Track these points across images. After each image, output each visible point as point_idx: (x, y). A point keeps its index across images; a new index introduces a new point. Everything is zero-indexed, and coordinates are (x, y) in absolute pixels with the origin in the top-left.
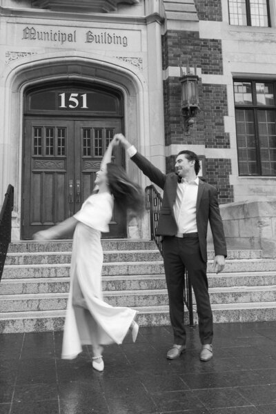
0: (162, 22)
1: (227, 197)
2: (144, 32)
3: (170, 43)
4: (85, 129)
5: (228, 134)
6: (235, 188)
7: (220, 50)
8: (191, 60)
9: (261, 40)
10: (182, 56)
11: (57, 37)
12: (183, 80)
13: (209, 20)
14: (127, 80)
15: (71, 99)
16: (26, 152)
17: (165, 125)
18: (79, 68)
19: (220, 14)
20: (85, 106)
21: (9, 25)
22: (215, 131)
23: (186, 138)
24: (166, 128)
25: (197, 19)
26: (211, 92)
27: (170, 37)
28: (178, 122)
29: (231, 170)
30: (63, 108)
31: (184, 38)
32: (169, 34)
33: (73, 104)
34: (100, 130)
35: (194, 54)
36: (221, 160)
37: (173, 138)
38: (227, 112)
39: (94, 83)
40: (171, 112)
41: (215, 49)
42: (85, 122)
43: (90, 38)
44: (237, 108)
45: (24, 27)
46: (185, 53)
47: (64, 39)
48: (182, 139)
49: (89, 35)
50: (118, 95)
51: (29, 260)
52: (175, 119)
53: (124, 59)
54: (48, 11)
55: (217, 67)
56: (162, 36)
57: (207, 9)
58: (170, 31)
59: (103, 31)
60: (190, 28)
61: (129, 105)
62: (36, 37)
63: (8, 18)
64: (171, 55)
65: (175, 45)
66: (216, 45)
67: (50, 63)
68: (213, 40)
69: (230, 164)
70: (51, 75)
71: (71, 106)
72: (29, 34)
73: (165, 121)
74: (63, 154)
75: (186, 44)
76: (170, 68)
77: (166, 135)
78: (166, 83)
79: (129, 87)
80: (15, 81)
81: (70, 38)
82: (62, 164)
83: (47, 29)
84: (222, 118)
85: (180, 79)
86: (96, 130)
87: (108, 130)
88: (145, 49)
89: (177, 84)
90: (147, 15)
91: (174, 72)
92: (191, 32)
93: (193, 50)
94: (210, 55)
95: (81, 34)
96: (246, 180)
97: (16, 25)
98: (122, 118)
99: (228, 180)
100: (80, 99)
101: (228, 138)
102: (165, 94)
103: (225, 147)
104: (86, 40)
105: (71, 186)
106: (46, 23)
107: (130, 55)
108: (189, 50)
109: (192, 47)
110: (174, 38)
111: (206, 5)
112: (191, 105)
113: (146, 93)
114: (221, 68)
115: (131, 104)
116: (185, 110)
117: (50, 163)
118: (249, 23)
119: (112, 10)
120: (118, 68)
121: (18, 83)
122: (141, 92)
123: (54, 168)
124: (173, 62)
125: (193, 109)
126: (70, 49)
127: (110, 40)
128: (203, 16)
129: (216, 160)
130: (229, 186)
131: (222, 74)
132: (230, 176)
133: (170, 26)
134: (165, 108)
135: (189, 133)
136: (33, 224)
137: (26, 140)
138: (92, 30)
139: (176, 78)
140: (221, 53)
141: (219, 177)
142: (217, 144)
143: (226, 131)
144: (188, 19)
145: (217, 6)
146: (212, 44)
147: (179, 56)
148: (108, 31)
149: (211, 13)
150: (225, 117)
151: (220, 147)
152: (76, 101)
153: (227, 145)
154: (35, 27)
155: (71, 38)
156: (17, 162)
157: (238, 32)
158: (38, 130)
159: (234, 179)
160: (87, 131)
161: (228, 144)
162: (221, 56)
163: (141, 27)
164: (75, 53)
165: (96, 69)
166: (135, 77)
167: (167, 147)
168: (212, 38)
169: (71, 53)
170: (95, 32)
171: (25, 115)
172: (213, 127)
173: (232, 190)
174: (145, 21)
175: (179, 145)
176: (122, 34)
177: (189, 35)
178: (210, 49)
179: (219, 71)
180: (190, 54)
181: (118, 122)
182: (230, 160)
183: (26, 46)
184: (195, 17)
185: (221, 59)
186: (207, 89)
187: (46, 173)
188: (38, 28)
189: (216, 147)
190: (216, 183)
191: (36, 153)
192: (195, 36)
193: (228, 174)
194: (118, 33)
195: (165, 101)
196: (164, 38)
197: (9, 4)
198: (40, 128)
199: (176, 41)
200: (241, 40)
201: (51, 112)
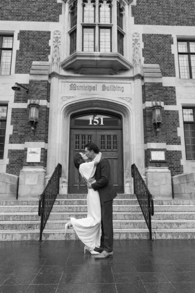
0: (142, 78)
1: (179, 171)
2: (133, 84)
3: (146, 89)
5: (180, 137)
6: (184, 167)
7: (175, 92)
8: (158, 97)
10: (153, 96)
11: (87, 89)
12: (153, 108)
13: (168, 76)
14: (124, 109)
15: (95, 120)
16: (71, 148)
17: (144, 133)
18: (99, 104)
19: (175, 73)
20: (102, 123)
21: (63, 83)
22: (173, 136)
23: (155, 139)
24: (145, 134)
25: (161, 76)
26: (170, 114)
27: (147, 86)
28: (151, 131)
29: (181, 157)
30: (91, 125)
31: (154, 86)
32: (146, 84)
33: (96, 122)
34: (110, 136)
35: (160, 94)
36: (176, 151)
37: (149, 139)
38: (179, 125)
39: (107, 111)
40: (147, 126)
41: (172, 92)
42: (102, 132)
43: (104, 88)
44: (185, 123)
45: (70, 84)
46: (155, 94)
47: (91, 89)
49: (104, 86)
50: (120, 117)
52: (149, 129)
53: (122, 98)
54: (83, 75)
55: (173, 101)
56: (143, 86)
57: (167, 71)
58: (146, 83)
59: (111, 84)
60: (157, 81)
61: (125, 122)
62: (76, 88)
63: (62, 80)
64: (147, 95)
65: (149, 90)
66: (173, 89)
67: (83, 102)
68: (171, 87)
69: (181, 153)
70: (84, 108)
71: (95, 124)
72: (73, 87)
73: (144, 131)
75: (155, 90)
76: (146, 102)
77: (145, 138)
78: (144, 111)
79: (125, 113)
80: (66, 112)
83: (82, 84)
84: (176, 129)
85: (152, 108)
86: (108, 136)
87: (114, 136)
88: (133, 93)
89: (150, 111)
90: (135, 75)
91: (149, 104)
92: (158, 83)
94: (169, 95)
95: (100, 86)
97: (66, 83)
98: (122, 129)
99: (180, 162)
100: (99, 120)
101: (180, 139)
102: (144, 116)
103: (178, 144)
104: (102, 89)
106: (81, 81)
107: (125, 96)
108: (157, 93)
109: (158, 91)
110: (149, 86)
111: (167, 69)
112: (157, 121)
113: (134, 116)
114: (176, 101)
115: (126, 122)
116: (155, 124)
118: (191, 77)
119: (116, 74)
122: (131, 116)
124: (148, 99)
125: (159, 123)
126: (94, 94)
127: (114, 89)
128: (164, 74)
129: (173, 151)
130: (180, 166)
131: (176, 105)
132: (181, 160)
133: (147, 80)
134: (144, 124)
135: (157, 136)
136: (74, 185)
137: (71, 141)
138: (105, 84)
139: (150, 107)
141: (175, 160)
142: (174, 142)
143: (179, 135)
144: (156, 76)
145: (172, 69)
146: (170, 89)
147: (151, 96)
148: (113, 84)
149: (170, 73)
150: (178, 128)
151: (175, 144)
152: (98, 122)
153: (179, 143)
154: (76, 84)
155: (94, 88)
156: (66, 153)
157: (185, 82)
158: (77, 136)
159: (183, 161)
160: (103, 137)
161: (180, 142)
162: (175, 95)
163: (131, 81)
164: (96, 96)
165: (108, 104)
166: (128, 107)
167: (145, 145)
169: (94, 96)
170: (107, 85)
171: (71, 129)
172: (171, 134)
173: (182, 168)
174: (133, 78)
175: (151, 143)
176: (121, 85)
177: (157, 85)
178: (169, 92)
179: (174, 103)
180: (158, 95)
181: (120, 131)
182: (181, 151)
183: (72, 93)
184: (160, 75)
185: (175, 97)
186: (167, 113)
188: (78, 84)
189: (173, 144)
190: (173, 164)
191: (76, 148)
192: (160, 85)
193: (180, 159)
194: (119, 85)
195: (144, 120)
196: (144, 87)
197: (63, 73)
198: (79, 135)
199: (150, 88)
200: (186, 87)
201: (84, 127)
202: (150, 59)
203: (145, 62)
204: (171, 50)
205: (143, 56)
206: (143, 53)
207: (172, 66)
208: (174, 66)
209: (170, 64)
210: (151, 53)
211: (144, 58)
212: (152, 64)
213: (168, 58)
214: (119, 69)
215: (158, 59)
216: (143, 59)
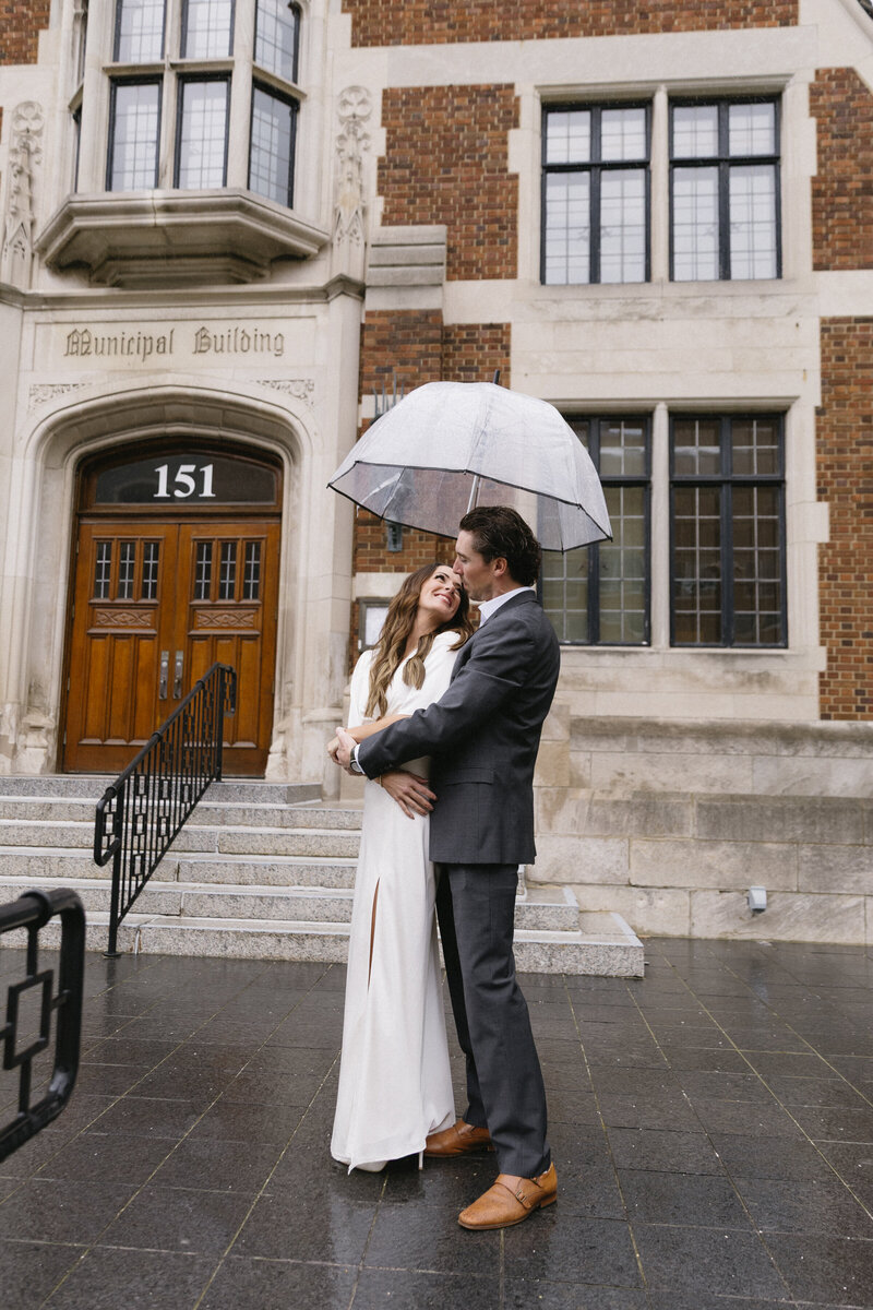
0: (360, 291)
2: (321, 319)
4: (200, 543)
7: (506, 348)
8: (417, 376)
9: (614, 315)
10: (396, 369)
11: (134, 347)
13: (483, 278)
14: (278, 427)
15: (180, 478)
16: (77, 594)
18: (190, 411)
19: (514, 262)
20: (208, 492)
21: (41, 330)
23: (390, 559)
24: (355, 537)
25: (442, 279)
27: (373, 327)
30: (162, 499)
31: (404, 328)
32: (372, 320)
33: (184, 488)
34: (234, 542)
35: (426, 363)
39: (222, 440)
41: (493, 348)
42: (202, 527)
43: (203, 343)
45: (69, 329)
46: (404, 363)
47: (148, 350)
48: (382, 561)
49: (202, 335)
50: (275, 462)
53: (275, 384)
54: (118, 291)
56: (362, 327)
57: (480, 254)
58: (374, 314)
59: (232, 325)
60: (419, 302)
61: (291, 486)
62: (92, 349)
63: (37, 314)
64: (371, 369)
65: (382, 344)
66: (497, 336)
67: (118, 404)
68: (491, 326)
71: (178, 493)
72: (79, 345)
73: (355, 522)
74: (154, 596)
75: (408, 342)
76: (365, 399)
77: (355, 551)
79: (293, 445)
80: (50, 447)
81: (161, 346)
82: (147, 618)
83: (115, 331)
86: (225, 543)
87: (249, 543)
88: (321, 359)
90: (328, 278)
92: (421, 312)
93: (423, 355)
94: (481, 362)
95: (185, 335)
97: (53, 327)
98: (277, 516)
100: (198, 477)
104: (193, 347)
105: (165, 664)
106: (112, 318)
107: (287, 375)
108: (415, 355)
109: (423, 347)
110: (381, 328)
111: (479, 244)
115: (297, 483)
117: (125, 616)
118: (595, 276)
119: (258, 277)
120: (260, 405)
122: (307, 458)
123: (132, 627)
124: (372, 385)
126: (158, 371)
127: (245, 343)
128: (461, 266)
133: (375, 302)
135: (399, 546)
136: (85, 742)
137: (79, 567)
138: (206, 324)
140: (508, 355)
144: (417, 280)
145: (504, 242)
146: (488, 335)
147: (389, 370)
148: (242, 325)
149: (491, 262)
152: (191, 483)
154: (93, 329)
155: (163, 345)
157: (555, 301)
158: (105, 546)
160: (203, 547)
162: (508, 362)
163: (317, 308)
164: (169, 379)
165: (224, 410)
166: (296, 422)
167: (354, 580)
168: (488, 321)
169: (158, 379)
170: (216, 329)
171: (79, 516)
174: (323, 294)
176: (274, 328)
177: (417, 321)
178: (482, 348)
180: (415, 363)
181: (270, 523)
183: (72, 370)
184: (436, 273)
185: (506, 370)
187: (116, 636)
188: (98, 331)
191: (97, 596)
192: (430, 320)
194: (264, 327)
196: (365, 331)
197: (47, 284)
198: (110, 543)
199: (385, 335)
200: (562, 321)
201: (136, 507)
202: (412, 202)
203: (387, 220)
204: (505, 156)
205: (381, 191)
206: (380, 176)
207: (503, 228)
208: (514, 228)
209: (498, 220)
210: (414, 173)
211: (381, 199)
212: (415, 223)
213: (491, 193)
214: (271, 255)
215: (445, 202)
216: (378, 205)
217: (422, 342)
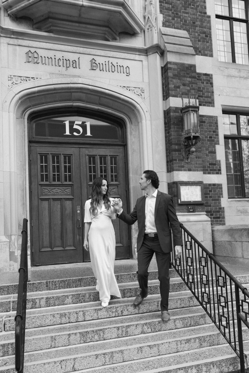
0: (162, 54)
1: (219, 218)
2: (145, 63)
3: (170, 74)
4: (90, 156)
5: (220, 161)
6: (226, 210)
7: (212, 84)
8: (189, 91)
9: (245, 76)
10: (182, 87)
11: (61, 63)
12: (186, 110)
13: (202, 55)
15: (75, 127)
16: (32, 179)
17: (167, 153)
18: (83, 96)
19: (211, 50)
20: (89, 134)
21: (11, 47)
22: (209, 159)
23: (186, 166)
24: (167, 156)
25: (195, 53)
26: (204, 122)
27: (170, 68)
28: (179, 150)
29: (222, 194)
30: (68, 136)
31: (183, 70)
32: (169, 66)
33: (78, 131)
34: (105, 157)
35: (192, 86)
36: (214, 185)
37: (175, 165)
38: (218, 141)
39: (98, 111)
40: (173, 141)
41: (207, 83)
42: (90, 149)
43: (94, 65)
44: (226, 138)
45: (27, 50)
46: (184, 85)
47: (68, 66)
48: (183, 167)
49: (93, 62)
50: (120, 123)
51: (52, 301)
52: (177, 147)
53: (128, 88)
54: (52, 35)
55: (209, 100)
56: (162, 68)
57: (199, 45)
58: (170, 63)
59: (107, 59)
60: (188, 61)
62: (40, 61)
63: (9, 39)
64: (171, 86)
65: (175, 76)
66: (208, 78)
68: (206, 75)
69: (221, 188)
70: (55, 101)
71: (75, 134)
72: (32, 58)
73: (167, 150)
74: (70, 180)
75: (185, 76)
76: (171, 98)
77: (167, 162)
78: (167, 113)
79: (132, 116)
80: (19, 107)
81: (74, 65)
82: (69, 190)
83: (51, 54)
84: (214, 147)
85: (182, 109)
86: (101, 157)
87: (112, 157)
88: (146, 79)
89: (177, 114)
90: (148, 46)
91: (176, 102)
92: (188, 64)
93: (191, 83)
94: (204, 88)
95: (85, 61)
96: (235, 202)
97: (18, 47)
98: (125, 145)
99: (220, 203)
100: (84, 127)
101: (220, 165)
102: (165, 123)
103: (217, 173)
104: (90, 68)
105: (79, 212)
106: (49, 47)
107: (132, 85)
108: (188, 82)
110: (174, 69)
111: (199, 41)
112: (193, 134)
113: (149, 122)
114: (213, 100)
115: (133, 133)
116: (188, 138)
117: (57, 190)
118: (234, 60)
119: (114, 39)
120: (122, 97)
121: (22, 109)
122: (144, 121)
123: (61, 195)
124: (173, 93)
125: (196, 138)
126: (74, 76)
127: (113, 68)
129: (210, 185)
130: (221, 208)
131: (213, 106)
132: (222, 199)
133: (171, 58)
134: (166, 137)
135: (189, 160)
136: (42, 250)
137: (32, 167)
138: (95, 57)
139: (176, 108)
140: (212, 87)
141: (212, 200)
142: (210, 170)
143: (218, 159)
144: (186, 52)
145: (208, 42)
146: (204, 77)
147: (179, 87)
148: (111, 60)
149: (203, 49)
150: (217, 146)
151: (213, 174)
152: (81, 129)
153: (219, 172)
154: (38, 51)
155: (75, 64)
156: (24, 190)
157: (226, 68)
158: (44, 157)
159: (225, 201)
160: (92, 158)
161: (220, 170)
162: (213, 90)
163: (143, 58)
164: (80, 80)
165: (100, 97)
166: (138, 106)
167: (169, 174)
168: (205, 72)
169: (75, 80)
170: (99, 60)
171: (30, 142)
172: (207, 155)
173: (224, 212)
174: (146, 52)
175: (180, 172)
176: (125, 63)
177: (187, 68)
178: (203, 83)
179: (211, 103)
180: (189, 86)
181: (121, 149)
182: (221, 185)
183: (30, 70)
184: (191, 50)
185: (213, 92)
186: (202, 119)
187: (54, 199)
188: (41, 53)
189: (209, 173)
190: (210, 206)
191: (42, 180)
192: (192, 69)
193: (219, 197)
194: (121, 62)
195: (166, 130)
196: (165, 70)
197: (8, 24)
198: (46, 156)
199: (176, 72)
200: (229, 76)
201: (56, 139)
202: (173, 19)
203: (164, 25)
204: (205, 8)
205: (161, 12)
206: (160, 5)
207: (206, 36)
208: (210, 37)
209: (204, 33)
210: (173, 7)
211: (162, 15)
212: (175, 28)
213: (201, 21)
214: (120, 30)
215: (185, 21)
216: (161, 18)
217: (190, 77)
